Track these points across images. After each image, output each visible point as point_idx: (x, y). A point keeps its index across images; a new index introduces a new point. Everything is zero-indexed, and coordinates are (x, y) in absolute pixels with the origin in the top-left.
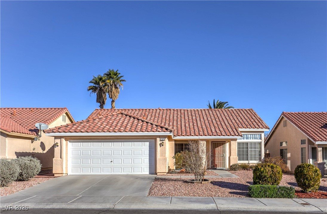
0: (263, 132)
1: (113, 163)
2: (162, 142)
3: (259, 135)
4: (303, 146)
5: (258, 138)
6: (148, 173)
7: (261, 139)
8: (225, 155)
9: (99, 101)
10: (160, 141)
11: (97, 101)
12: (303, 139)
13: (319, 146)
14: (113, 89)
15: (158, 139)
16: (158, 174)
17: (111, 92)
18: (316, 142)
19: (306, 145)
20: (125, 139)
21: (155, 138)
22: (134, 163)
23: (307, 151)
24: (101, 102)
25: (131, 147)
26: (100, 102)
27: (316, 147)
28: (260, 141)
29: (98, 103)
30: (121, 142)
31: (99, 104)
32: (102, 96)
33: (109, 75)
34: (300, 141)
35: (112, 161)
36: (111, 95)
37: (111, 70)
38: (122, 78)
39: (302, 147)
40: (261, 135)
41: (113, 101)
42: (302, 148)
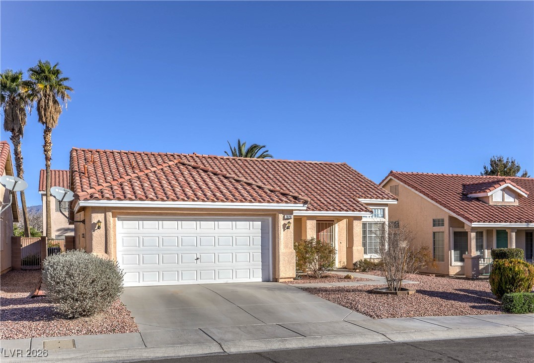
0: (386, 205)
1: (200, 262)
2: (288, 221)
3: (381, 211)
4: (437, 229)
5: (380, 216)
6: (260, 280)
7: (384, 216)
8: (333, 245)
9: (11, 126)
10: (284, 219)
11: (6, 128)
12: (439, 217)
13: (473, 229)
14: (51, 103)
15: (281, 216)
16: (280, 280)
17: (45, 110)
18: (473, 223)
19: (446, 228)
20: (222, 216)
21: (274, 214)
22: (236, 261)
23: (448, 238)
24: (17, 130)
25: (231, 231)
26: (13, 130)
27: (467, 231)
28: (383, 220)
29: (8, 131)
30: (214, 220)
31: (10, 134)
32: (17, 117)
33: (41, 73)
34: (432, 221)
35: (198, 259)
36: (45, 115)
37: (43, 61)
38: (65, 83)
39: (434, 231)
40: (384, 210)
41: (47, 130)
42: (434, 233)
